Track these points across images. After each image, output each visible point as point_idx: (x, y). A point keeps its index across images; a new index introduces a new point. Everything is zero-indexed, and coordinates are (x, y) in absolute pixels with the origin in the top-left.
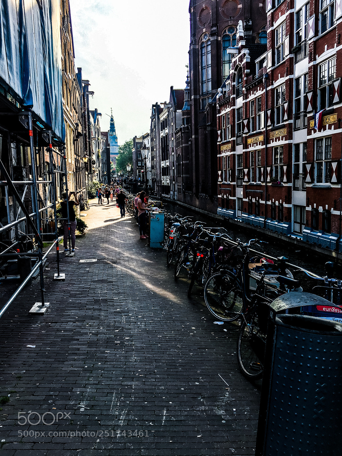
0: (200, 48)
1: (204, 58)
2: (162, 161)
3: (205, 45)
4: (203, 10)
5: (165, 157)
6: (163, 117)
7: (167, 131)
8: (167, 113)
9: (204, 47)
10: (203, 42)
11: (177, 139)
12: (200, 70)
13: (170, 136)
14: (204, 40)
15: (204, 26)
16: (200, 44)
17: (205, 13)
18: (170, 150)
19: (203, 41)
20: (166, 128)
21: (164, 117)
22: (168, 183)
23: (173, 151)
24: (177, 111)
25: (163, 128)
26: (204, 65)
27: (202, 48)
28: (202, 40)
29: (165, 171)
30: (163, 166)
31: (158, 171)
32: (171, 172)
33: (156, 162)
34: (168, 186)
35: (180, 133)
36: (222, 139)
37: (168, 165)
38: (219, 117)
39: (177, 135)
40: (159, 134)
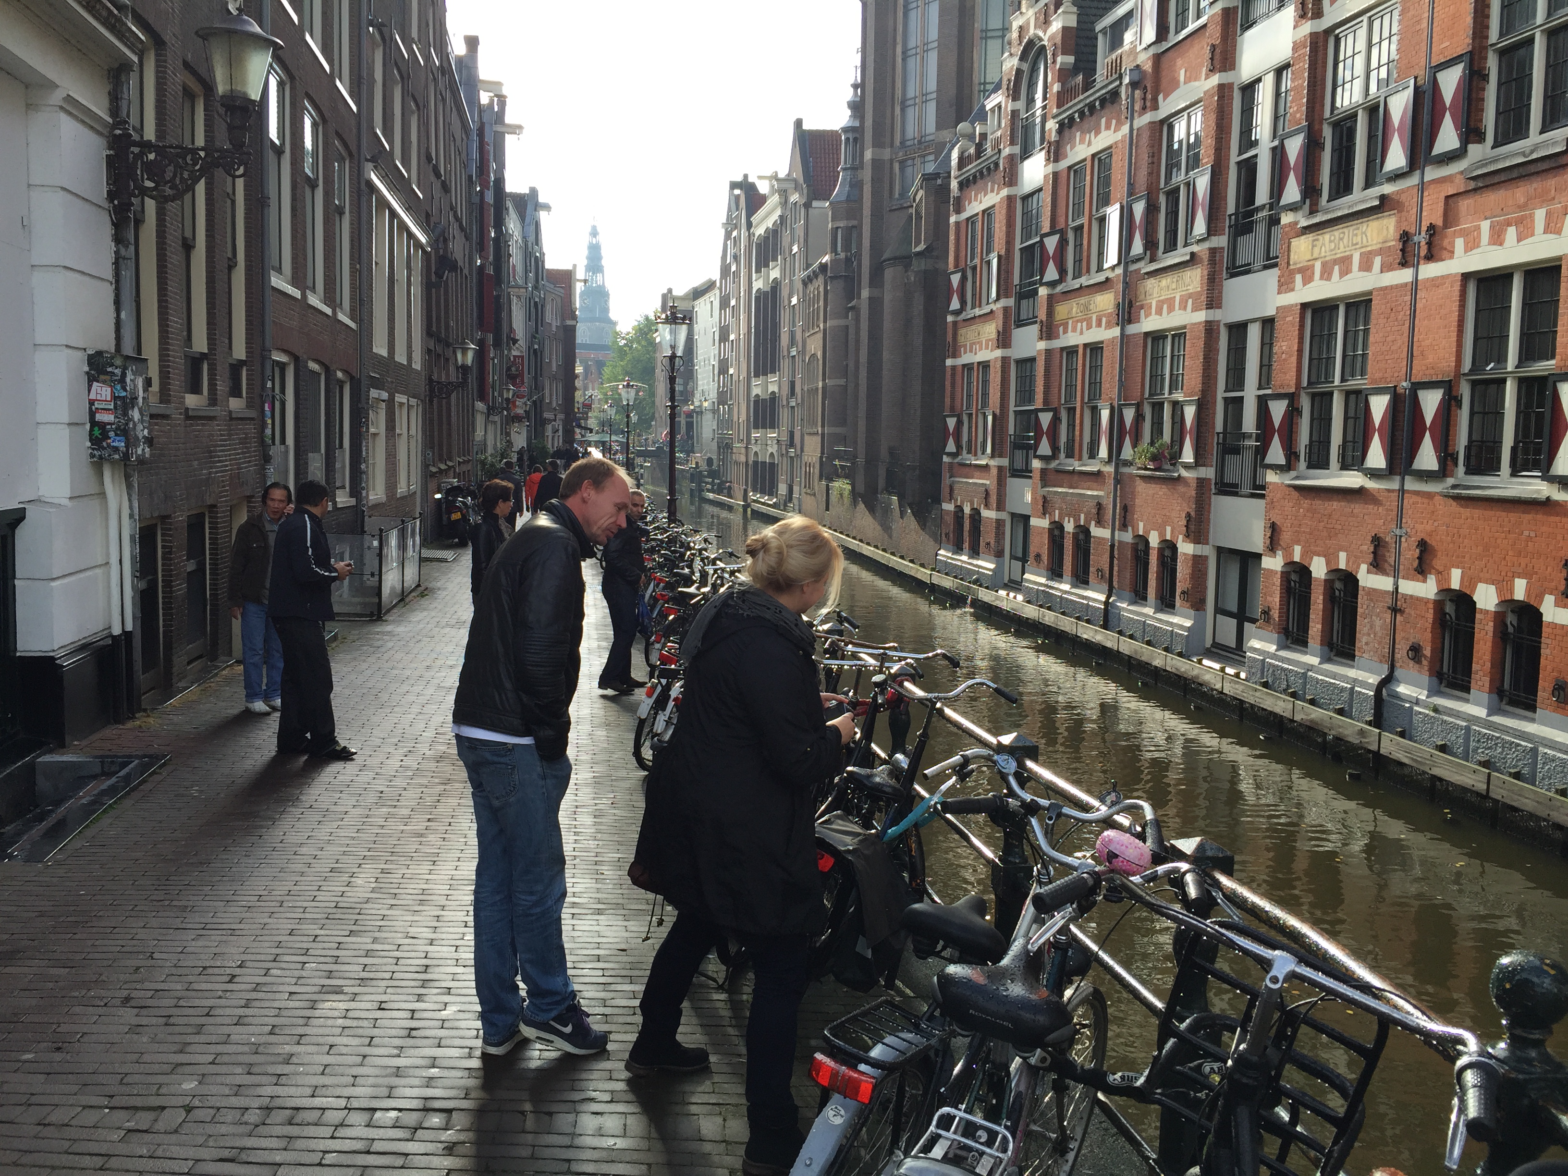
1: (915, 16)
5: (765, 364)
6: (765, 222)
7: (776, 273)
8: (778, 212)
11: (809, 301)
12: (899, 60)
13: (785, 292)
18: (785, 339)
20: (772, 264)
21: (769, 223)
22: (772, 454)
23: (793, 342)
24: (815, 204)
25: (763, 263)
26: (912, 44)
29: (766, 412)
30: (757, 395)
31: (741, 413)
32: (784, 416)
33: (735, 378)
34: (772, 465)
35: (820, 281)
36: (963, 302)
37: (773, 393)
38: (957, 224)
39: (811, 288)
40: (750, 284)
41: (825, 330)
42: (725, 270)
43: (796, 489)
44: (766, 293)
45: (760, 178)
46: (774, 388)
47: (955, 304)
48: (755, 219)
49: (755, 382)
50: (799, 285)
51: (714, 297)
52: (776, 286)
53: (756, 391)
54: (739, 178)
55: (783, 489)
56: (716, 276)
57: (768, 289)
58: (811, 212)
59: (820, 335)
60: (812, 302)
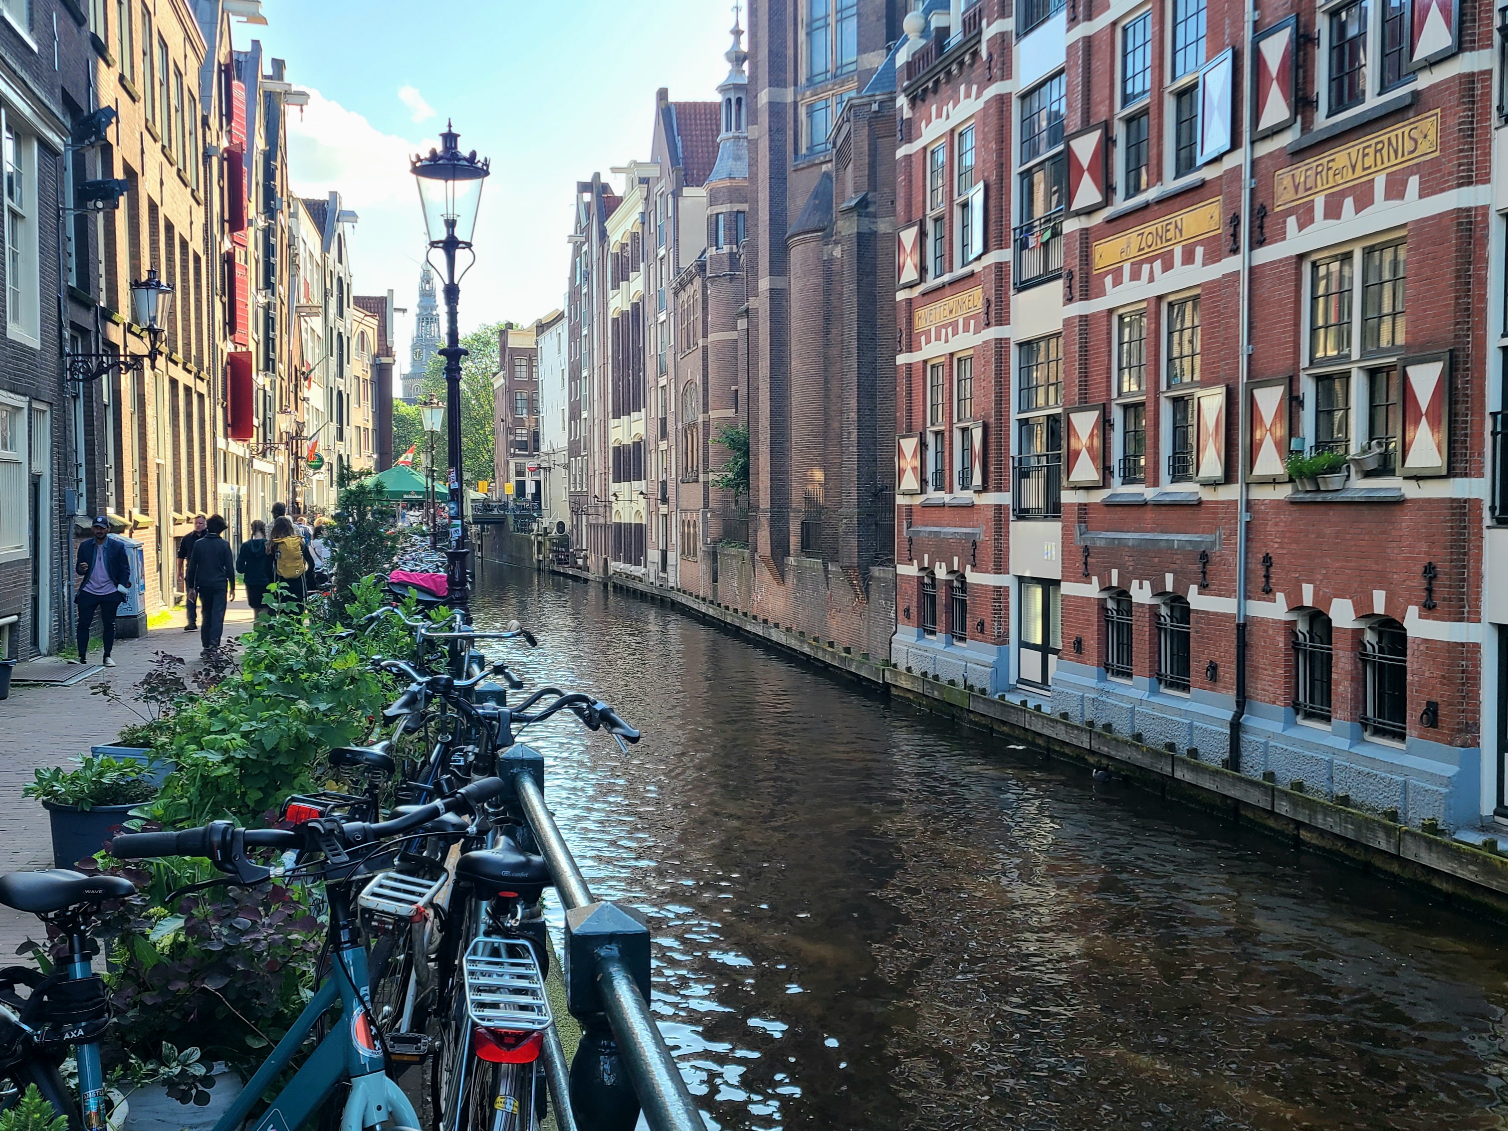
2: (615, 417)
5: (627, 397)
6: (623, 225)
7: (638, 285)
8: (640, 209)
11: (682, 314)
13: (650, 308)
18: (652, 368)
20: (632, 275)
21: (629, 224)
22: (640, 513)
23: (662, 372)
24: (687, 191)
25: (621, 275)
29: (627, 461)
30: (618, 443)
31: (598, 465)
32: (653, 463)
33: (589, 422)
34: (639, 527)
35: (696, 286)
37: (638, 436)
39: (683, 296)
40: (605, 305)
41: (705, 349)
42: (574, 295)
43: (671, 554)
44: (626, 314)
45: (614, 170)
46: (638, 429)
48: (609, 225)
49: (614, 424)
50: (669, 296)
51: (563, 328)
52: (638, 303)
53: (615, 437)
54: (588, 179)
55: (654, 555)
56: (562, 305)
57: (628, 307)
58: (682, 202)
59: (699, 353)
60: (687, 313)
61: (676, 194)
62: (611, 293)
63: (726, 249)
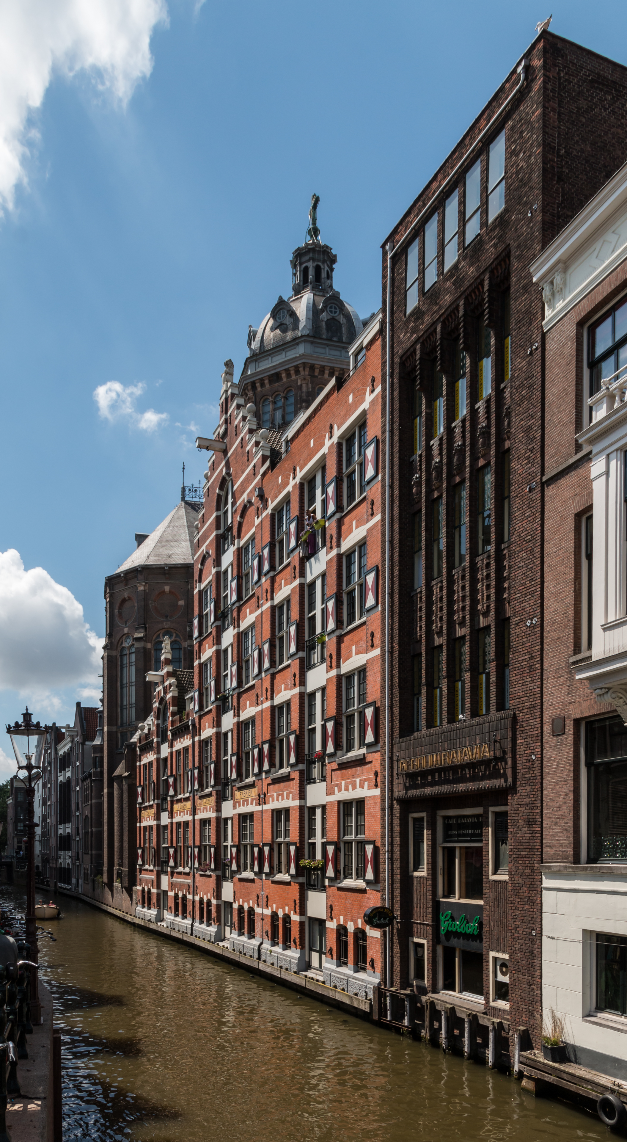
0: (118, 656)
1: (125, 670)
2: (60, 824)
3: (128, 652)
4: (124, 601)
5: (65, 817)
6: (64, 748)
7: (69, 774)
8: (70, 745)
9: (126, 654)
10: (124, 647)
11: (84, 789)
12: (119, 688)
13: (73, 784)
14: (126, 645)
15: (126, 624)
16: (119, 649)
17: (127, 605)
18: (73, 807)
19: (124, 645)
20: (67, 769)
21: (66, 749)
22: (68, 864)
23: (78, 809)
24: (87, 743)
25: (63, 768)
26: (125, 682)
27: (122, 656)
28: (122, 643)
29: (65, 842)
30: (61, 834)
31: (53, 842)
32: (74, 845)
33: (50, 824)
34: (69, 869)
35: (89, 781)
36: (143, 799)
37: (68, 833)
38: (140, 766)
39: (85, 783)
40: (57, 778)
41: (91, 804)
43: (80, 881)
44: (64, 783)
45: (62, 726)
46: (68, 830)
47: (140, 800)
48: (59, 746)
49: (59, 826)
50: (80, 781)
52: (69, 780)
53: (60, 831)
55: (74, 881)
57: (65, 781)
58: (85, 746)
59: (89, 806)
60: (86, 790)
61: (83, 744)
62: (59, 774)
63: (99, 769)
